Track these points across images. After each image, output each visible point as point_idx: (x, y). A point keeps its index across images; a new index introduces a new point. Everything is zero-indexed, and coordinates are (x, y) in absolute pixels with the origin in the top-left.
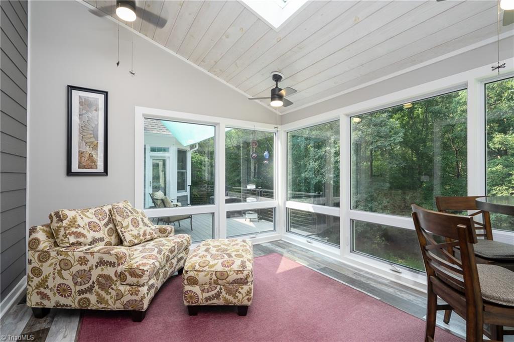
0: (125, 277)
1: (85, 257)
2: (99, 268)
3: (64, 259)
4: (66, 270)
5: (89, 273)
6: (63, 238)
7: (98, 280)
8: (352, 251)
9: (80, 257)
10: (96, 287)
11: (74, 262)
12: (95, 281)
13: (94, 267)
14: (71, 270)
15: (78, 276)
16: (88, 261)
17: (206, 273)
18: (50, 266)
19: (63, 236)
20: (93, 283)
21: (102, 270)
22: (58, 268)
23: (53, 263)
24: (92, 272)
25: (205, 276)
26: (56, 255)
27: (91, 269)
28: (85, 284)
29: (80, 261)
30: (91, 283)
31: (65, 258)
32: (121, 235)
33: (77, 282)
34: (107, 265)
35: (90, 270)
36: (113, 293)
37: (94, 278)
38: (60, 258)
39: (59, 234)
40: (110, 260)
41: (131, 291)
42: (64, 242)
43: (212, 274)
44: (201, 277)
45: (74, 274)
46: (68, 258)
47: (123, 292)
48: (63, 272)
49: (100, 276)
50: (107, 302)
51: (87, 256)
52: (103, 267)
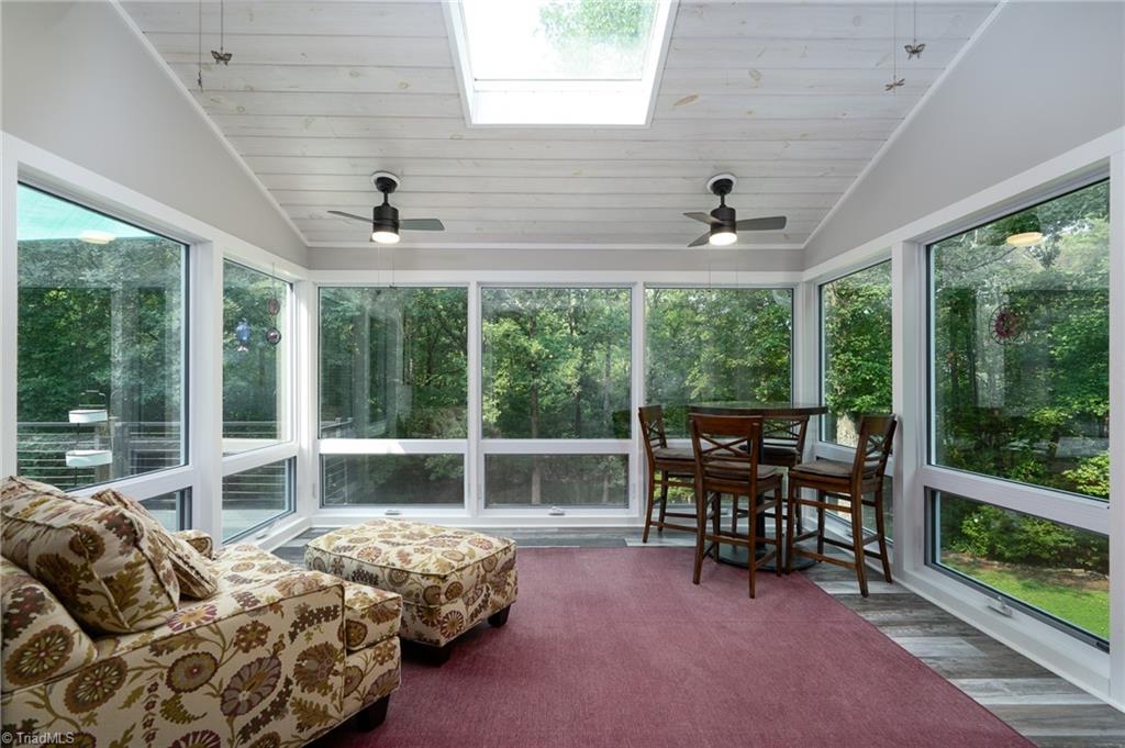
0: (363, 631)
1: (255, 623)
2: (301, 636)
3: (183, 658)
4: (196, 689)
5: (275, 662)
6: (153, 597)
7: (299, 671)
8: (487, 505)
9: (242, 630)
10: (296, 690)
11: (224, 650)
12: (290, 677)
13: (287, 640)
14: (215, 681)
15: (240, 687)
16: (269, 629)
17: (470, 569)
18: (128, 704)
19: (152, 590)
20: (288, 682)
21: (309, 637)
22: (165, 693)
23: (143, 688)
24: (283, 656)
25: (471, 574)
26: (150, 656)
27: (279, 646)
28: (263, 698)
29: (243, 640)
30: (280, 686)
31: (190, 651)
32: (186, 567)
33: (239, 704)
34: (319, 621)
35: (275, 652)
36: (337, 682)
37: (287, 670)
38: (167, 660)
39: (139, 589)
40: (324, 606)
41: (379, 655)
42: (158, 607)
43: (478, 567)
44: (467, 579)
45: (225, 686)
46: (202, 648)
47: (362, 668)
48: (185, 698)
49: (304, 655)
50: (325, 715)
51: (261, 619)
52: (311, 629)
